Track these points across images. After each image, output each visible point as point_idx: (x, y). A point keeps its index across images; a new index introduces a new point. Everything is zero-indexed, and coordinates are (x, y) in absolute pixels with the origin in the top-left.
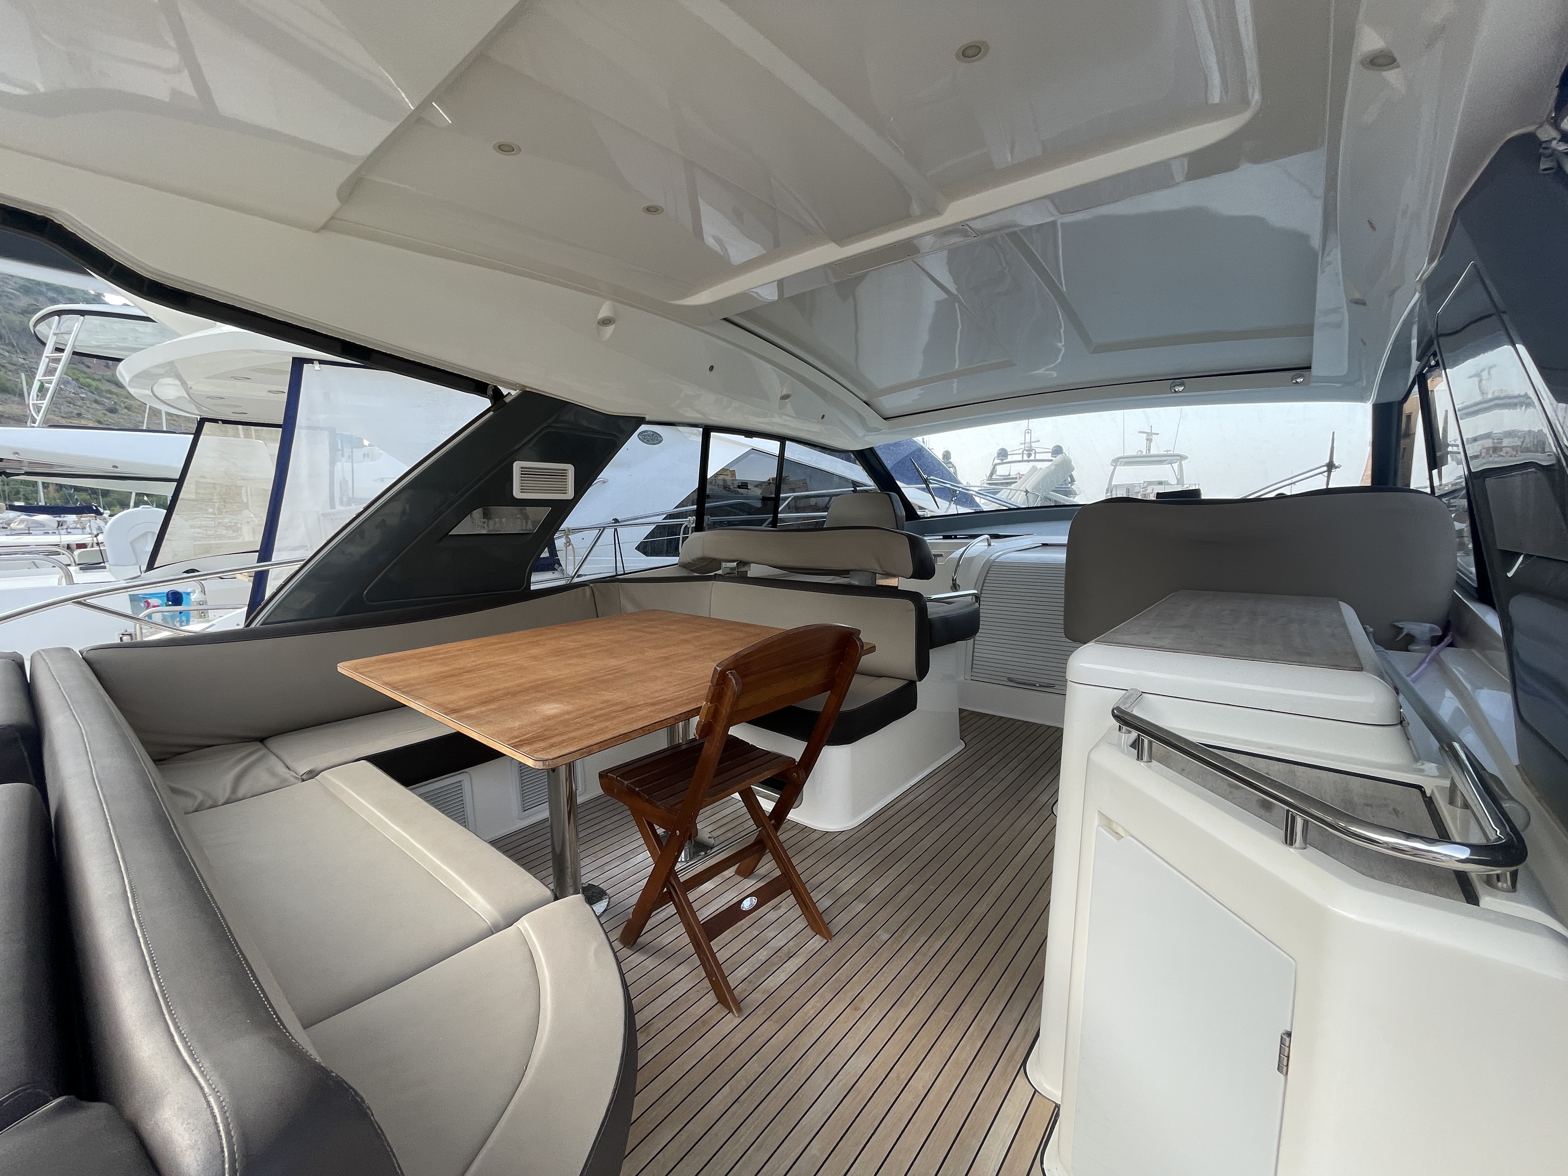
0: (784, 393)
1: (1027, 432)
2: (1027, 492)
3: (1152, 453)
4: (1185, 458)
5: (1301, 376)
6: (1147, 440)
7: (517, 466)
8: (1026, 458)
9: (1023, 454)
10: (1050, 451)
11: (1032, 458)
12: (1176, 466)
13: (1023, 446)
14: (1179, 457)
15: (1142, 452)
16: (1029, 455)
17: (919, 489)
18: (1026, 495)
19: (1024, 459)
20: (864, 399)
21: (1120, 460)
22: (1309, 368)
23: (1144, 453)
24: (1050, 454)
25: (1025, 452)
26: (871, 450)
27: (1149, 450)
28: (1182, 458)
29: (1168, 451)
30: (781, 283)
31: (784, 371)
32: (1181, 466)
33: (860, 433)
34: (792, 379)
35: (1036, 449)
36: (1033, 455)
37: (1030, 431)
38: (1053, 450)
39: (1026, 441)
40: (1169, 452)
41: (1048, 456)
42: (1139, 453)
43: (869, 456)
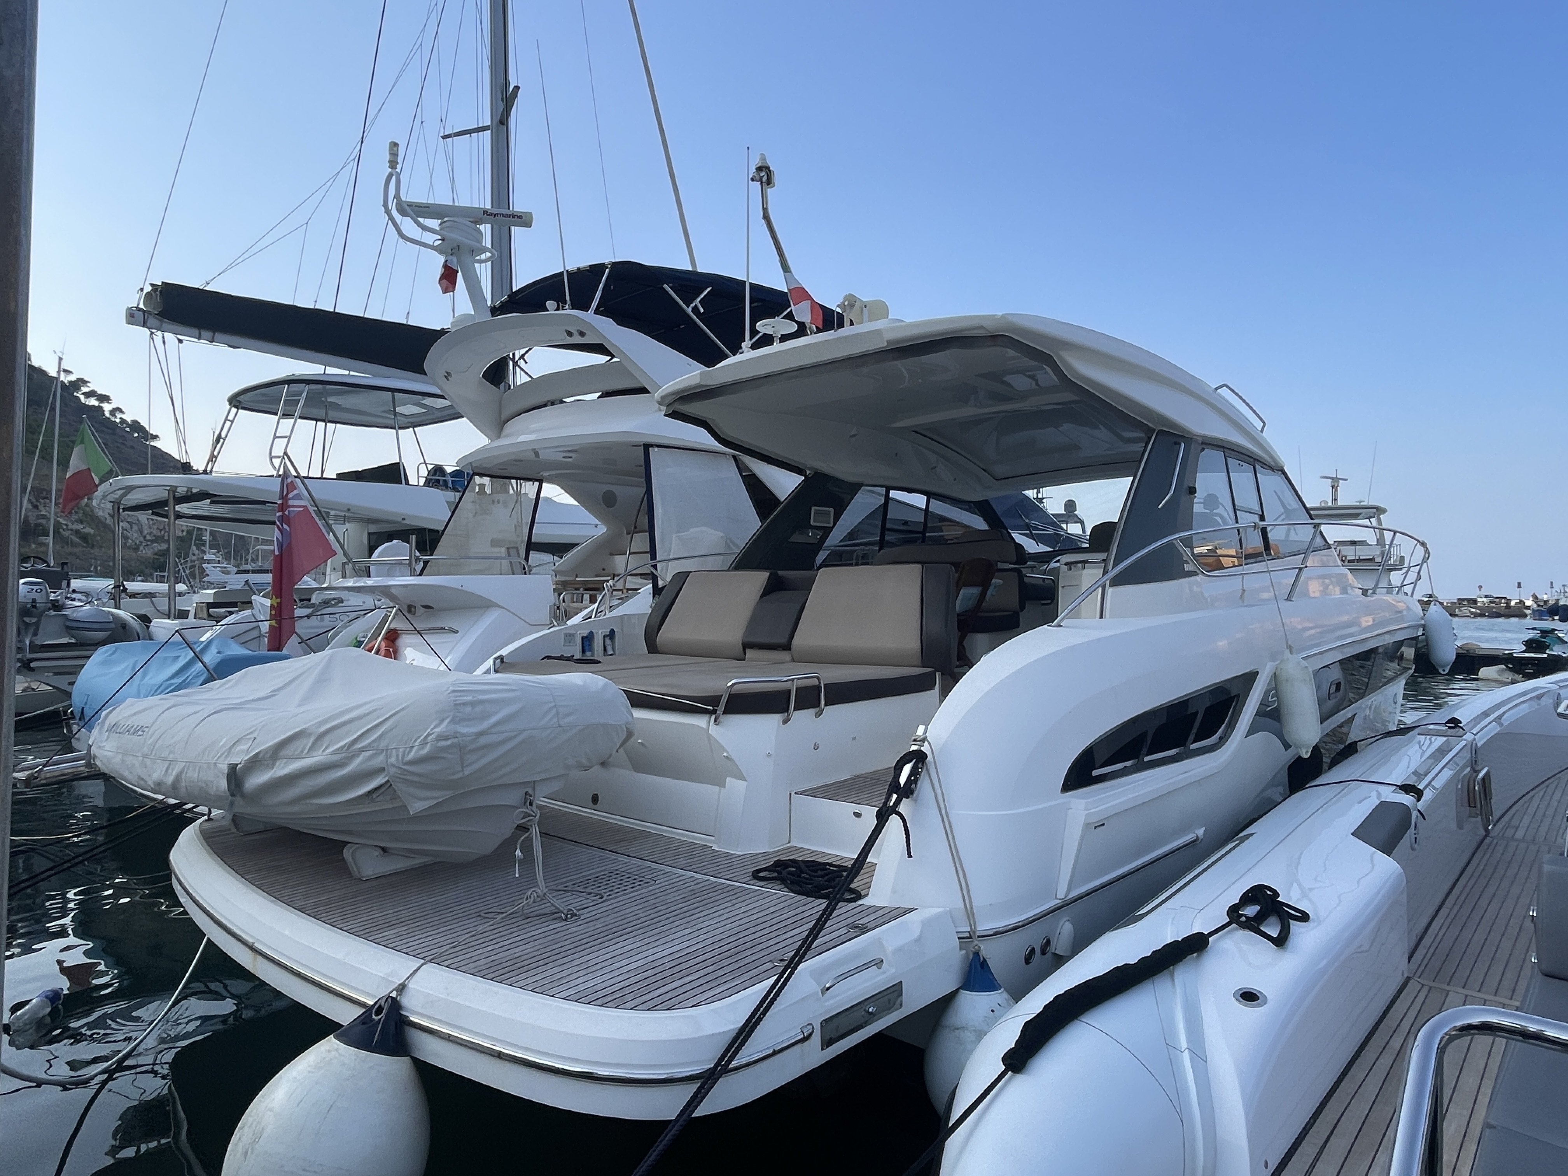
3: (1340, 503)
4: (1384, 511)
6: (1333, 487)
7: (813, 509)
10: (1202, 501)
14: (1375, 510)
15: (1326, 502)
23: (1330, 504)
26: (987, 501)
27: (1336, 500)
28: (1379, 511)
29: (1360, 502)
40: (1362, 504)
42: (1324, 504)
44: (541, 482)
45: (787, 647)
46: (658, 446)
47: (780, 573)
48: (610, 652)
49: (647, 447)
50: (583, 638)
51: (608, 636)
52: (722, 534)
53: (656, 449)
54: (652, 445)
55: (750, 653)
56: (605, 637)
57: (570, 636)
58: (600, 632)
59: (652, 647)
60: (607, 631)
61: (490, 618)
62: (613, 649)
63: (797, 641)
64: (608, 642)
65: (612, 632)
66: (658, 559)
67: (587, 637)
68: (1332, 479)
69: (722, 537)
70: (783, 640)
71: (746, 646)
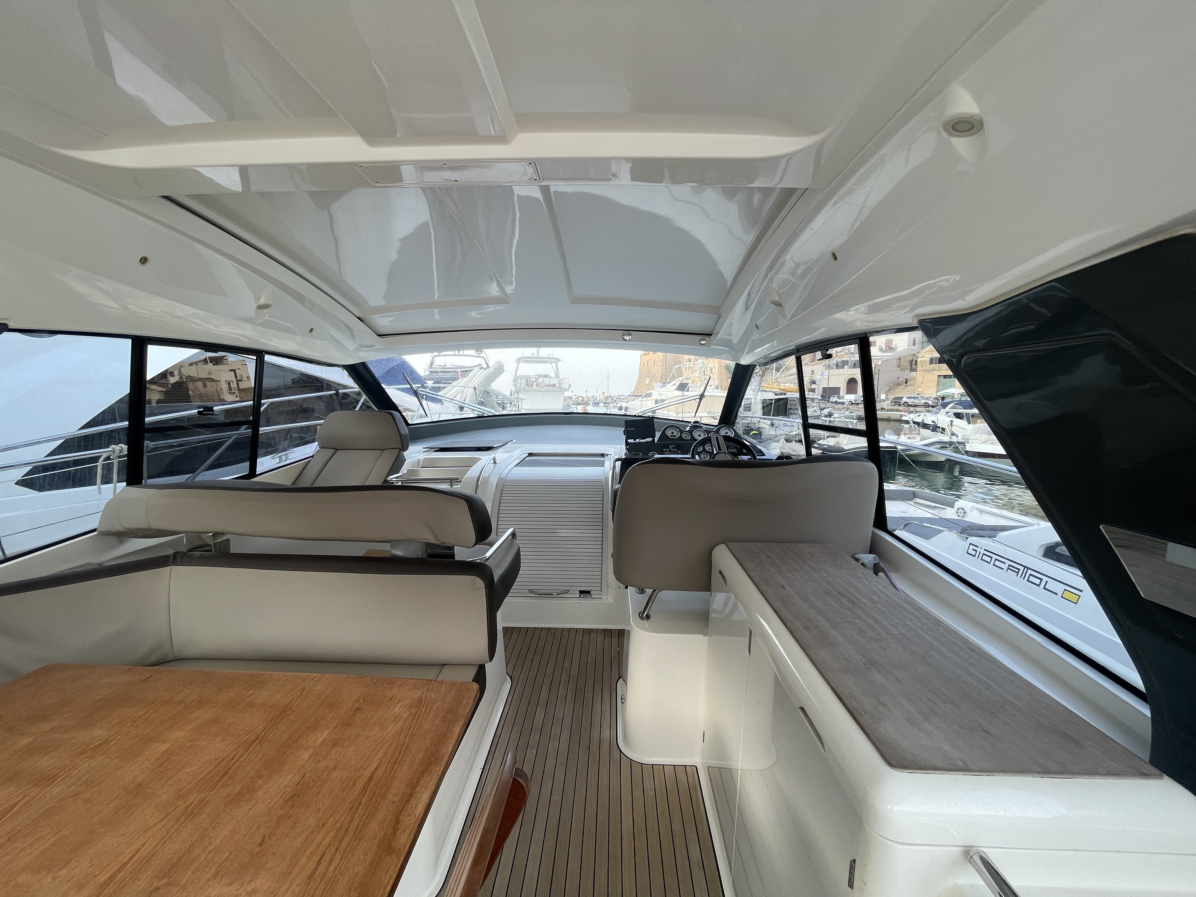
0: (262, 301)
2: (475, 388)
3: (540, 355)
4: (560, 360)
5: (704, 340)
12: (554, 365)
14: (556, 360)
15: (534, 355)
17: (397, 389)
18: (475, 391)
20: (358, 315)
21: (521, 359)
22: (713, 335)
23: (536, 356)
26: (363, 364)
28: (558, 360)
29: (549, 355)
30: (244, 171)
31: (244, 267)
32: (557, 366)
33: (351, 346)
34: (272, 286)
42: (532, 355)
43: (362, 370)
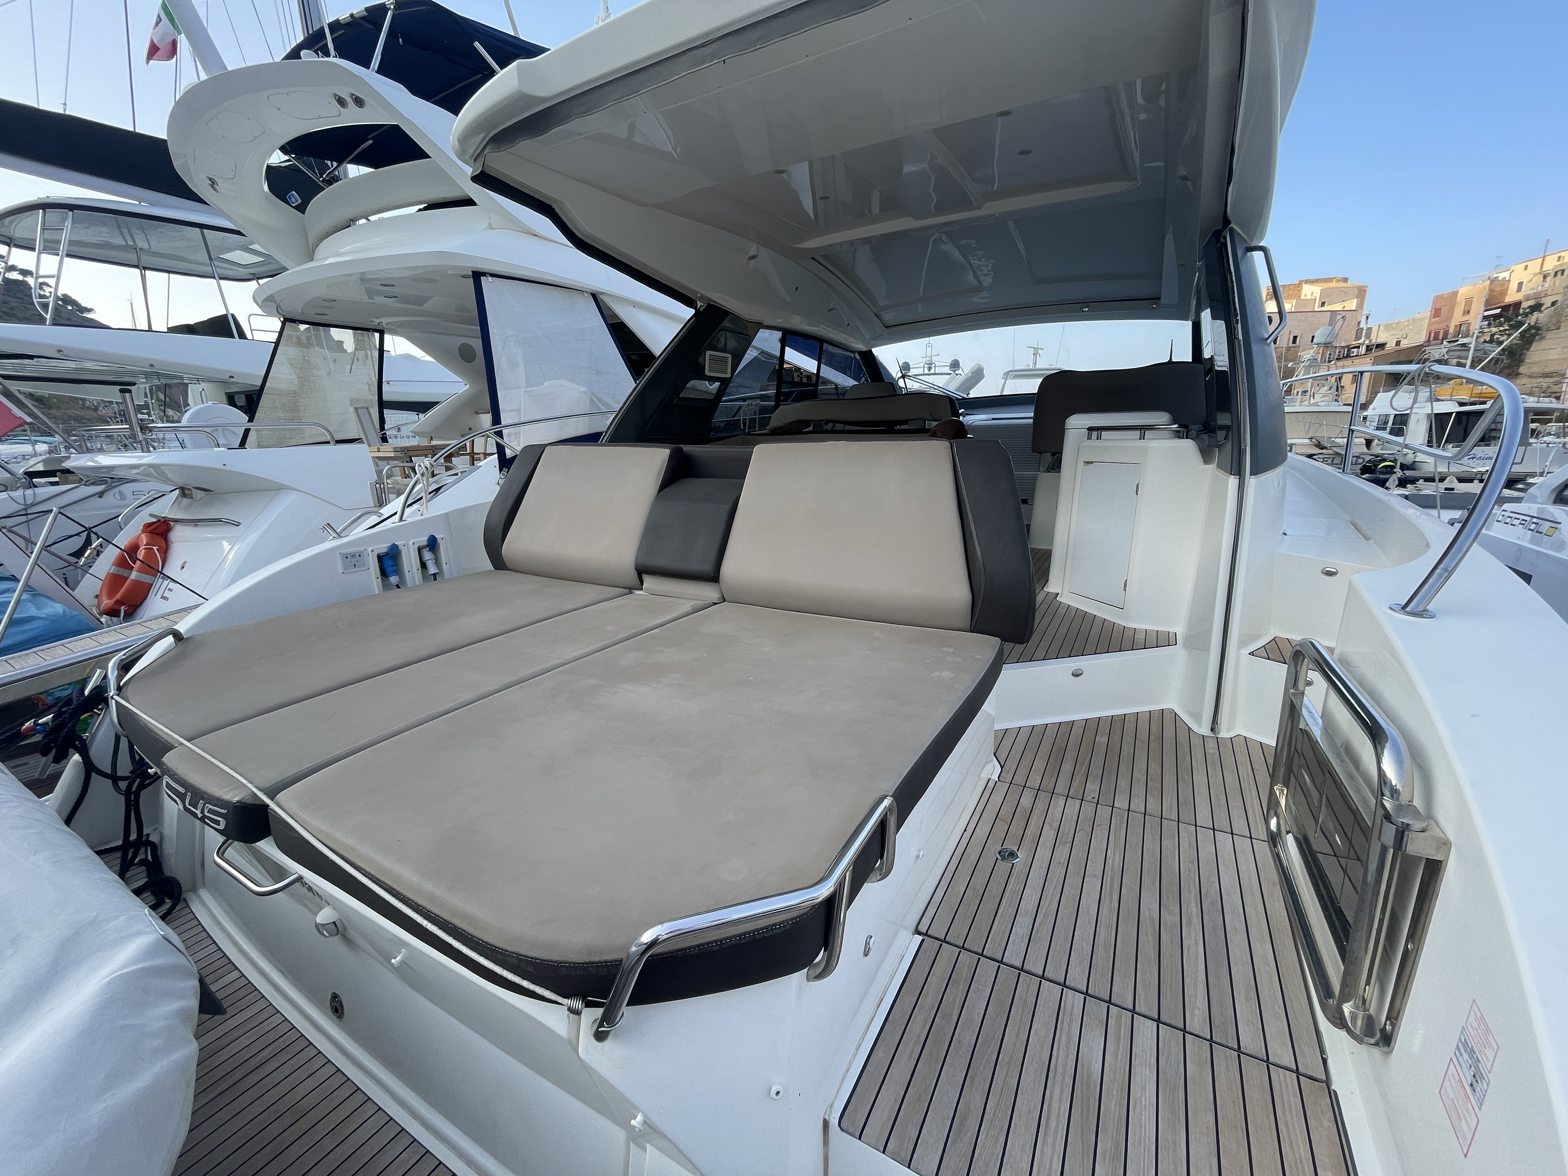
1: (928, 345)
3: (1038, 367)
5: (1155, 303)
6: (1034, 354)
7: (707, 352)
8: (926, 372)
9: (924, 367)
10: (949, 365)
11: (932, 371)
13: (924, 360)
15: (1029, 366)
16: (930, 369)
19: (925, 373)
21: (1010, 373)
22: (1160, 298)
23: (1031, 367)
24: (949, 367)
25: (926, 365)
26: (871, 351)
27: (1036, 364)
29: (1051, 365)
35: (936, 363)
36: (933, 369)
37: (930, 345)
38: (951, 364)
39: (928, 355)
41: (947, 370)
42: (1026, 367)
44: (382, 333)
45: (714, 578)
46: (492, 275)
47: (687, 448)
48: (432, 570)
49: (477, 276)
50: (380, 558)
51: (425, 547)
52: (583, 389)
53: (490, 279)
54: (484, 274)
55: (649, 582)
56: (420, 550)
57: (353, 556)
58: (411, 542)
59: (499, 562)
60: (423, 540)
61: (282, 505)
62: (438, 562)
63: (728, 568)
64: (428, 555)
65: (432, 544)
66: (503, 422)
67: (387, 554)
68: (1034, 348)
69: (584, 392)
70: (707, 567)
71: (642, 571)
